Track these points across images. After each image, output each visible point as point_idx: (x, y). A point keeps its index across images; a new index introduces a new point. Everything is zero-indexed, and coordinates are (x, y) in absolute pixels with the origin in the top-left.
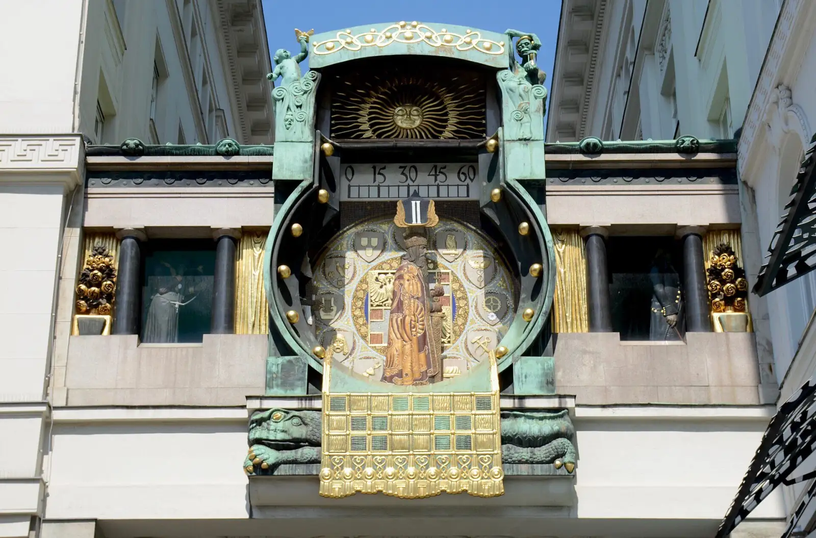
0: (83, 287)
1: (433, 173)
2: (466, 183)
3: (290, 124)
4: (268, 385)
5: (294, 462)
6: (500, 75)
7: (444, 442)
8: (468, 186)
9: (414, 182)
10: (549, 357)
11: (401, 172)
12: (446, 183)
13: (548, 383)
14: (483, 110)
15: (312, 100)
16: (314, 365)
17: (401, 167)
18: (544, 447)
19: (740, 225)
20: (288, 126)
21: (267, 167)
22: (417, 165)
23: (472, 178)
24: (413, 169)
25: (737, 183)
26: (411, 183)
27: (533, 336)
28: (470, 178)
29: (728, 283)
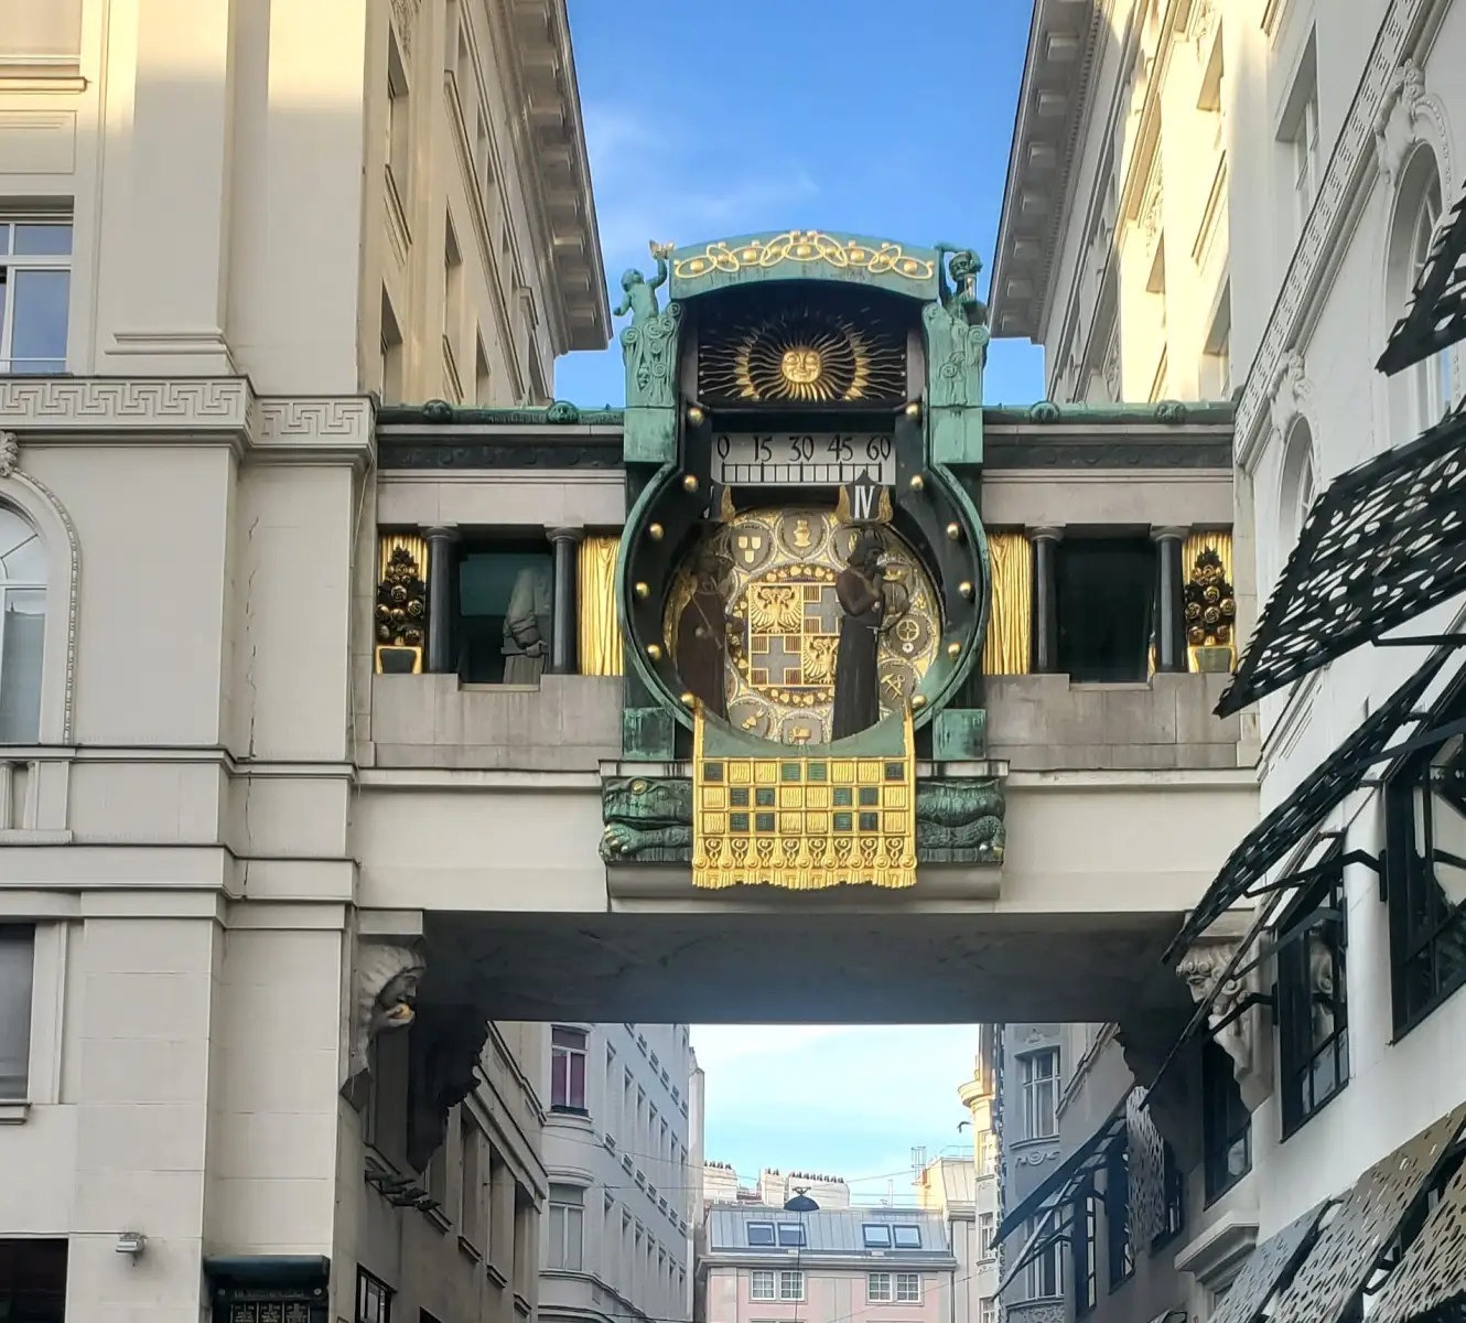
0: (384, 608)
1: (834, 446)
2: (877, 462)
3: (645, 382)
4: (626, 746)
5: (662, 845)
6: (927, 312)
7: (845, 821)
8: (880, 465)
9: (808, 459)
10: (978, 710)
11: (791, 446)
12: (851, 462)
13: (975, 743)
14: (903, 357)
15: (674, 346)
16: (682, 719)
17: (791, 438)
18: (968, 827)
19: (1231, 525)
20: (642, 385)
21: (618, 439)
22: (813, 435)
23: (886, 454)
24: (807, 441)
25: (1232, 467)
26: (805, 461)
27: (960, 682)
28: (883, 454)
29: (1211, 605)
